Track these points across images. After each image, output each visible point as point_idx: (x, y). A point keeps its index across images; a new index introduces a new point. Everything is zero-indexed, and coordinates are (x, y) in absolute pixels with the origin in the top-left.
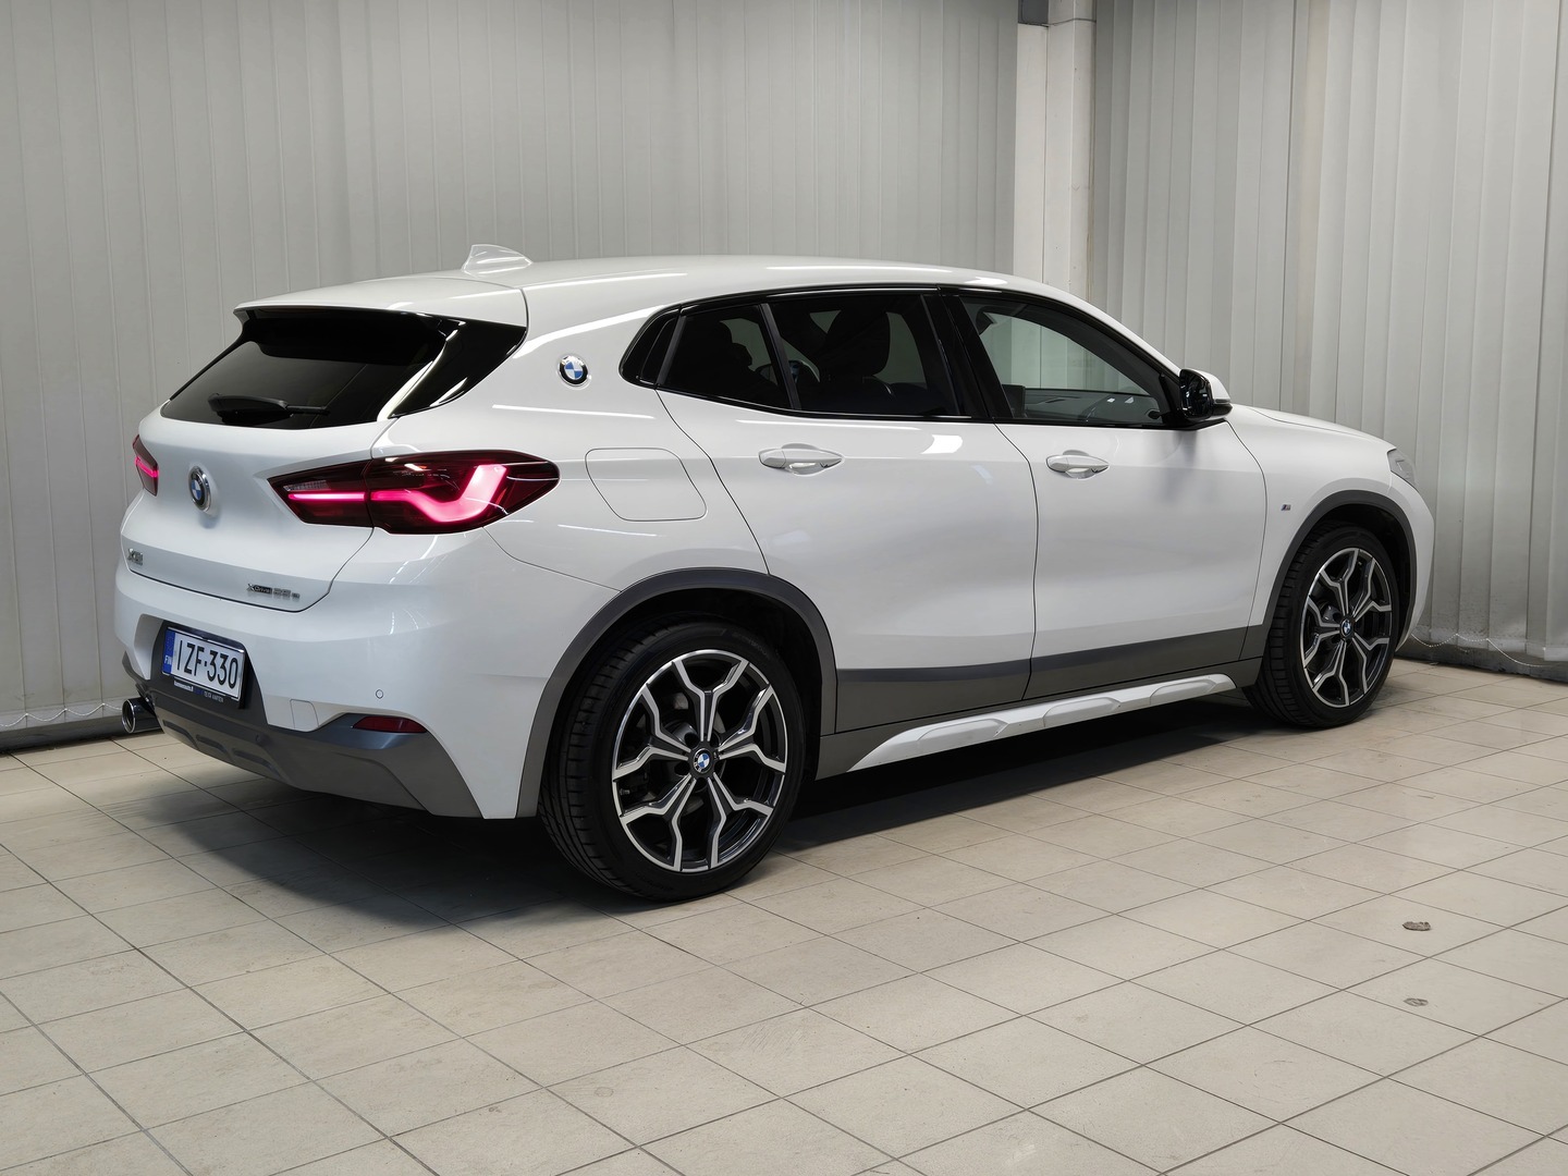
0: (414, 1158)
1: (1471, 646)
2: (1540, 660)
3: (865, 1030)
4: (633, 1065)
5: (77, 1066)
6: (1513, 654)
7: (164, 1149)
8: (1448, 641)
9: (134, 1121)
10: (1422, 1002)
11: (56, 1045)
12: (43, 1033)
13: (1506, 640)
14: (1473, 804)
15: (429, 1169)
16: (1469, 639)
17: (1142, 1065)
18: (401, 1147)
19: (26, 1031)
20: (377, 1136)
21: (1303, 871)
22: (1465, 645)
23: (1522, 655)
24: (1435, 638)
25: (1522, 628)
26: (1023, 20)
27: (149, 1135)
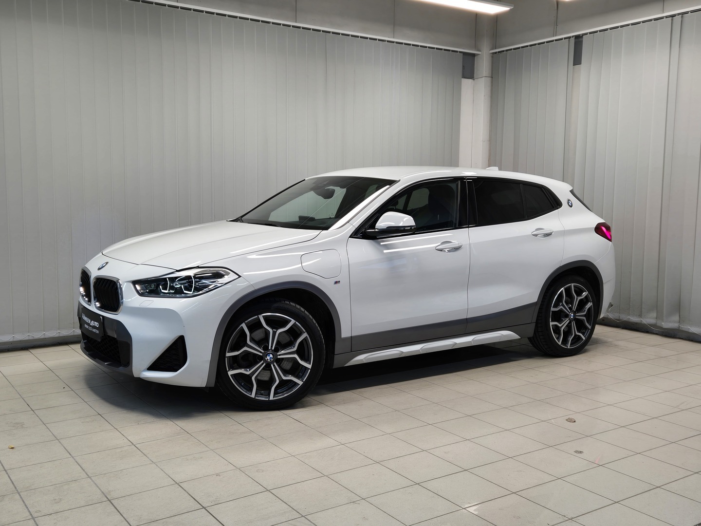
0: (185, 491)
1: (635, 321)
2: (661, 328)
3: (363, 453)
4: (273, 462)
5: (70, 454)
6: (651, 325)
7: (95, 484)
8: (625, 319)
9: (87, 474)
10: (581, 452)
11: (64, 447)
12: (60, 443)
13: (648, 319)
14: (622, 381)
15: (190, 495)
16: (634, 319)
17: (466, 470)
18: (181, 487)
19: (54, 441)
20: (173, 482)
21: (547, 403)
22: (632, 321)
23: (655, 326)
24: (621, 318)
25: (654, 315)
26: (464, 77)
27: (91, 479)
